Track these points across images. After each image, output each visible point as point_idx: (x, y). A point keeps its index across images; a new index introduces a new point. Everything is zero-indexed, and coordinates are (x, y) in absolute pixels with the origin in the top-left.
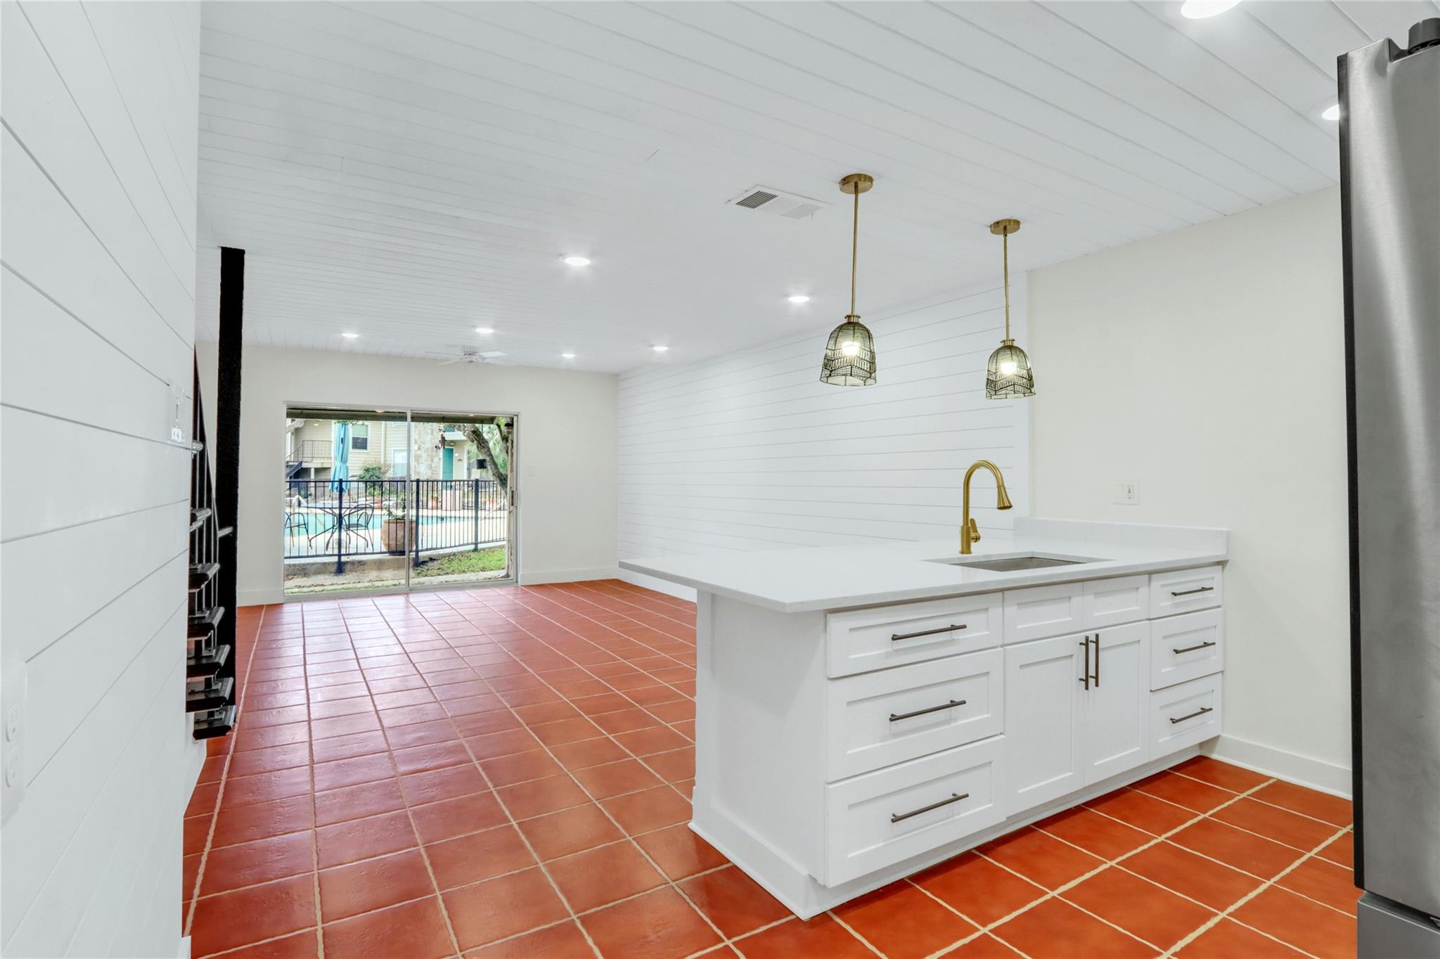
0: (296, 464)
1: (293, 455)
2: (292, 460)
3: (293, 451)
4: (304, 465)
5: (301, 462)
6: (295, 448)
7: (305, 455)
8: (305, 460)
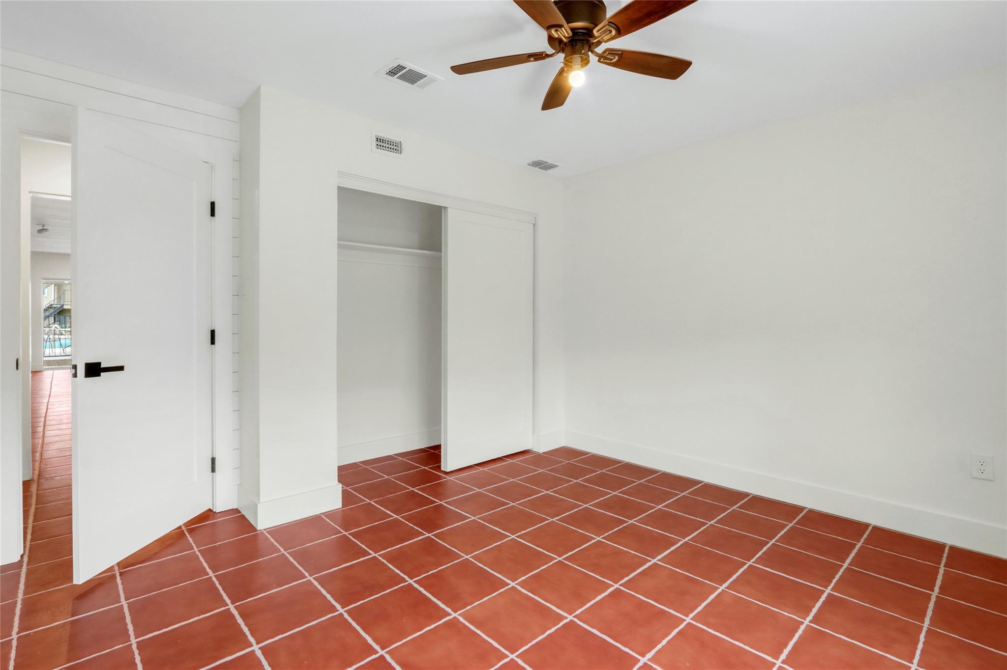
0: (59, 306)
1: (56, 300)
2: (56, 303)
3: (56, 297)
4: (65, 307)
5: (63, 305)
6: (58, 295)
7: (66, 300)
8: (65, 303)
